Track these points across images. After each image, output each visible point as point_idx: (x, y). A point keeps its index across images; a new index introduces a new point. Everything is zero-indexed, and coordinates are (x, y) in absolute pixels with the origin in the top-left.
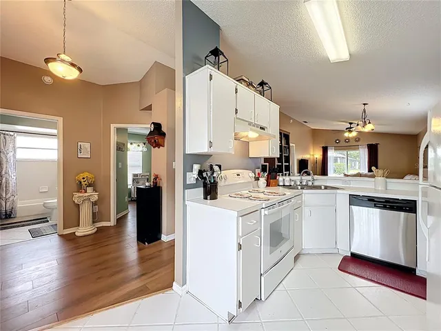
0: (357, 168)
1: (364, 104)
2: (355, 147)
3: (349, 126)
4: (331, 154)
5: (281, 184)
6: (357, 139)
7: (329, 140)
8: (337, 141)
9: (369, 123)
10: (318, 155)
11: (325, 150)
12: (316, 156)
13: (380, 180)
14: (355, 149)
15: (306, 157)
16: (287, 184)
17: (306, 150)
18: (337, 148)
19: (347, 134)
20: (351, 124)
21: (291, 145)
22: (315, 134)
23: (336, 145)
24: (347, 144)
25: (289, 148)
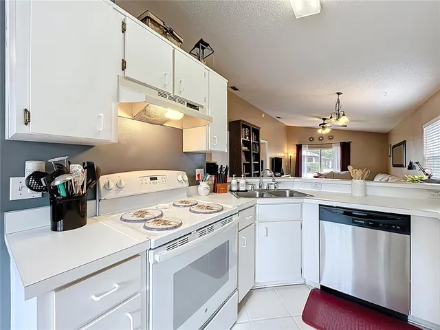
0: (330, 167)
1: (338, 94)
2: (329, 146)
3: (322, 122)
4: (305, 152)
5: (234, 189)
6: (330, 137)
7: (303, 138)
8: (311, 139)
9: (344, 115)
10: (292, 153)
11: (299, 148)
12: (290, 155)
13: (358, 183)
14: (328, 147)
15: (279, 155)
16: (242, 189)
17: (279, 148)
18: (311, 147)
19: (320, 131)
20: (324, 119)
21: (261, 141)
22: (290, 132)
23: (310, 143)
24: (321, 142)
25: (259, 144)
